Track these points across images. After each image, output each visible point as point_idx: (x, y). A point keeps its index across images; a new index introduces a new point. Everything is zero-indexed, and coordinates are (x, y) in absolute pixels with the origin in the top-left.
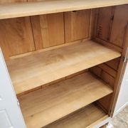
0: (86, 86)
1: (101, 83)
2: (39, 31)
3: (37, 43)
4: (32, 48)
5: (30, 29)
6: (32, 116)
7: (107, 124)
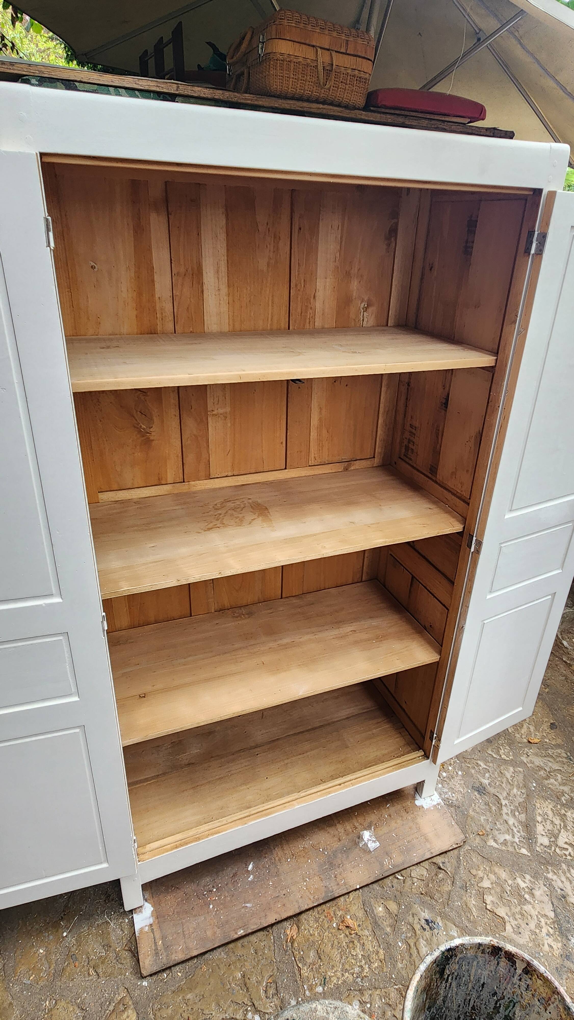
0: (347, 629)
1: (404, 626)
2: (203, 423)
3: (190, 458)
4: (172, 472)
5: (173, 412)
6: (143, 696)
7: (418, 788)
